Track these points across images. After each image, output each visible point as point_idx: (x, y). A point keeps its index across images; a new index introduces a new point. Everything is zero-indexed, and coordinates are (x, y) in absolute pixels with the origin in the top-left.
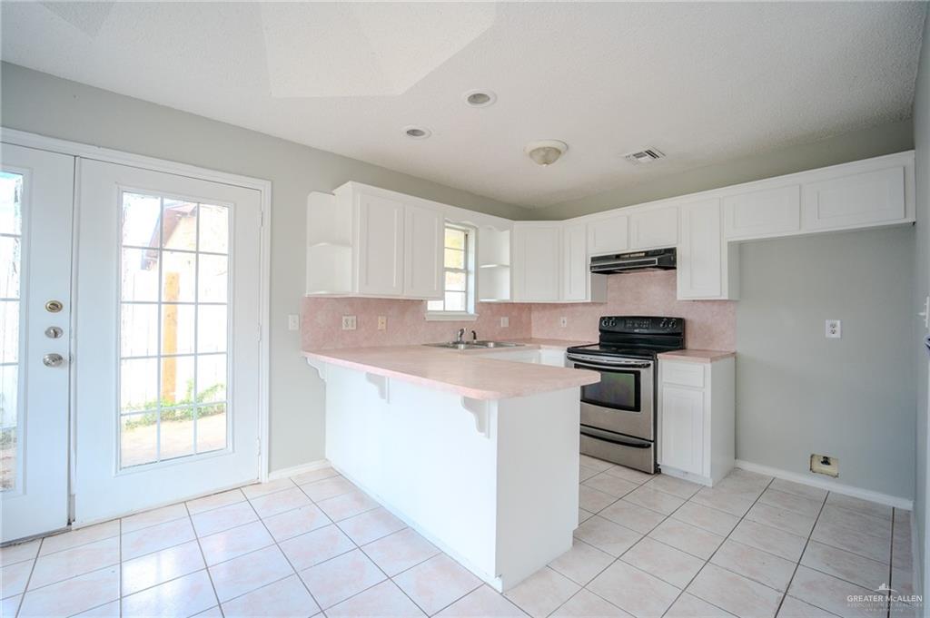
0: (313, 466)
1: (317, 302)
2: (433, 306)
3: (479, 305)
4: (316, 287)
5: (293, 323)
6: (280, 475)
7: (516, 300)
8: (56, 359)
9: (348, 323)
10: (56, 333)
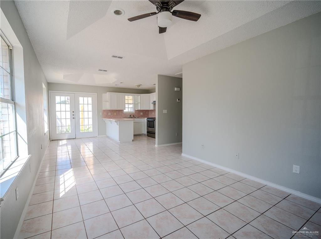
0: (105, 136)
1: (104, 111)
2: (125, 111)
3: (135, 110)
4: (104, 108)
5: (101, 114)
6: (99, 136)
7: (141, 109)
8: (74, 118)
9: (110, 114)
10: (73, 115)
